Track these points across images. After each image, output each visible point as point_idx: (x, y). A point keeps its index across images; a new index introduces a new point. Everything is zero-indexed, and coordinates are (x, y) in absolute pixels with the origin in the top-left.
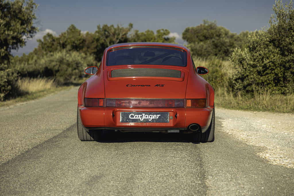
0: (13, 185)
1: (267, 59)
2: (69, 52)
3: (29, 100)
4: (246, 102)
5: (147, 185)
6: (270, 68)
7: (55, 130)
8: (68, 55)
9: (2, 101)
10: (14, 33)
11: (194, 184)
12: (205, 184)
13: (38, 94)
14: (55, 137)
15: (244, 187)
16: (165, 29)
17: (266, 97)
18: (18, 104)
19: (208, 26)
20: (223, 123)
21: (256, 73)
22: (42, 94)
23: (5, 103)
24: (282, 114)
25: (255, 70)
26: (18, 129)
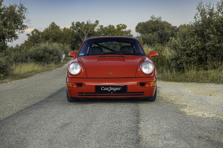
0: (12, 130)
1: (193, 45)
2: (50, 43)
3: (21, 79)
4: (179, 76)
5: (100, 128)
6: (196, 51)
7: (40, 97)
8: (50, 45)
9: (2, 80)
10: (9, 30)
11: (131, 126)
12: (138, 126)
13: (28, 74)
14: (40, 102)
15: (163, 127)
16: (123, 24)
17: (193, 72)
18: (14, 82)
19: (154, 22)
20: (160, 90)
21: (186, 55)
22: (31, 74)
23: (4, 81)
24: (204, 84)
25: (185, 53)
26: (14, 98)
